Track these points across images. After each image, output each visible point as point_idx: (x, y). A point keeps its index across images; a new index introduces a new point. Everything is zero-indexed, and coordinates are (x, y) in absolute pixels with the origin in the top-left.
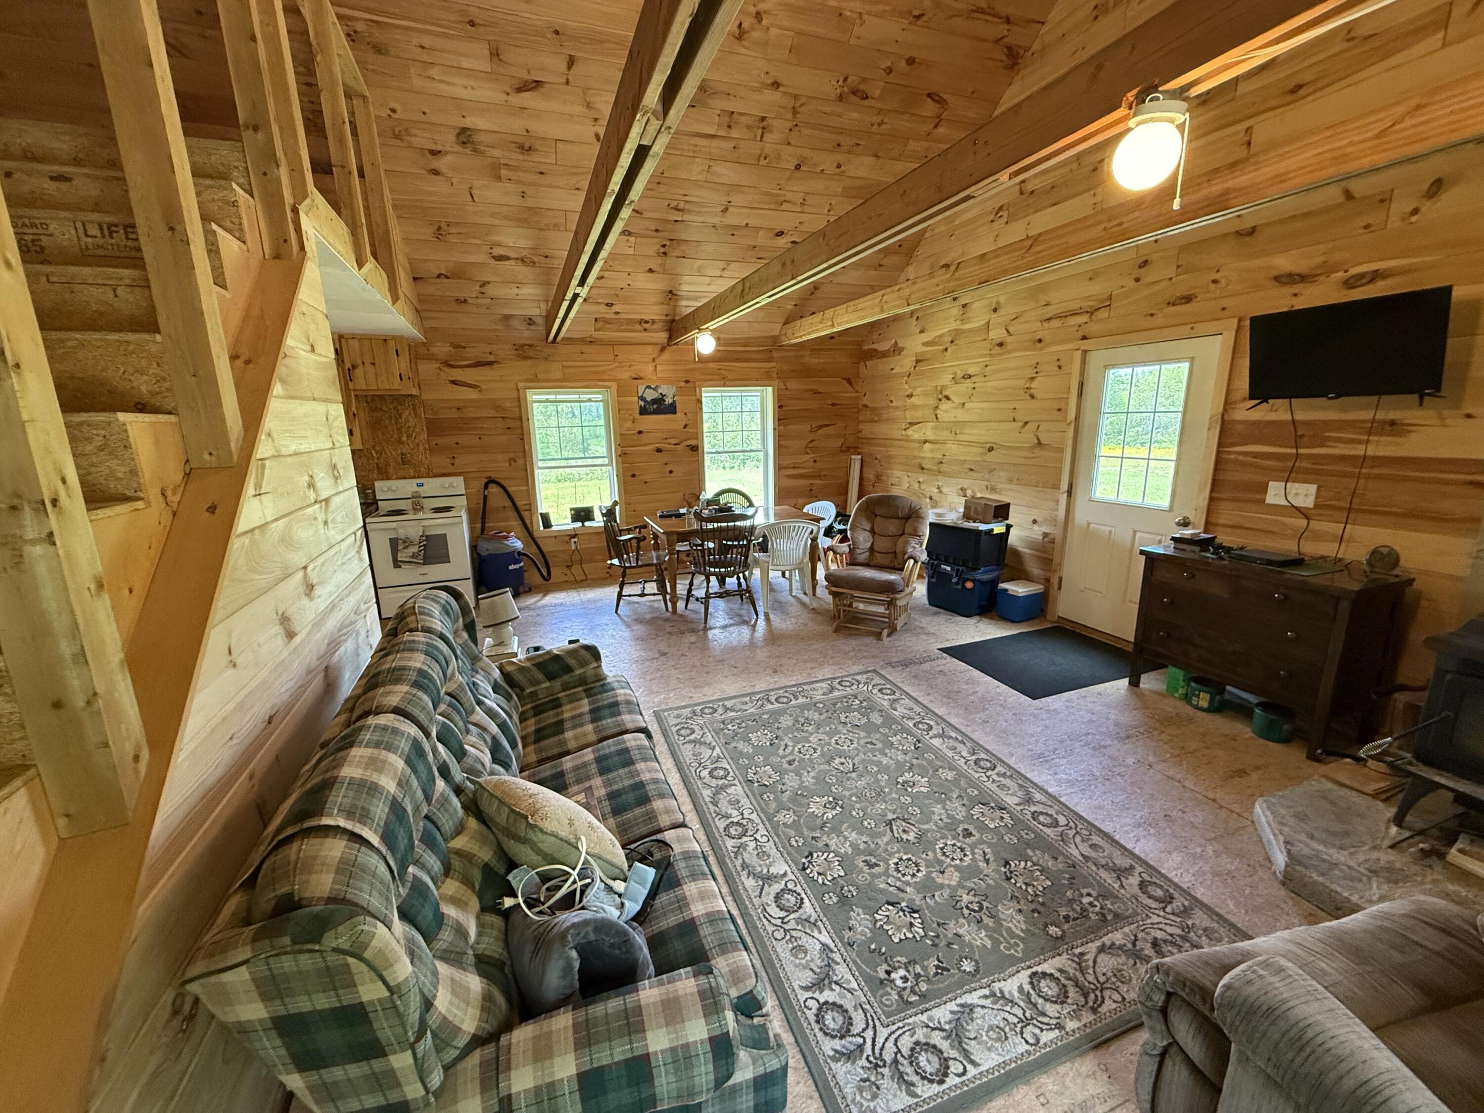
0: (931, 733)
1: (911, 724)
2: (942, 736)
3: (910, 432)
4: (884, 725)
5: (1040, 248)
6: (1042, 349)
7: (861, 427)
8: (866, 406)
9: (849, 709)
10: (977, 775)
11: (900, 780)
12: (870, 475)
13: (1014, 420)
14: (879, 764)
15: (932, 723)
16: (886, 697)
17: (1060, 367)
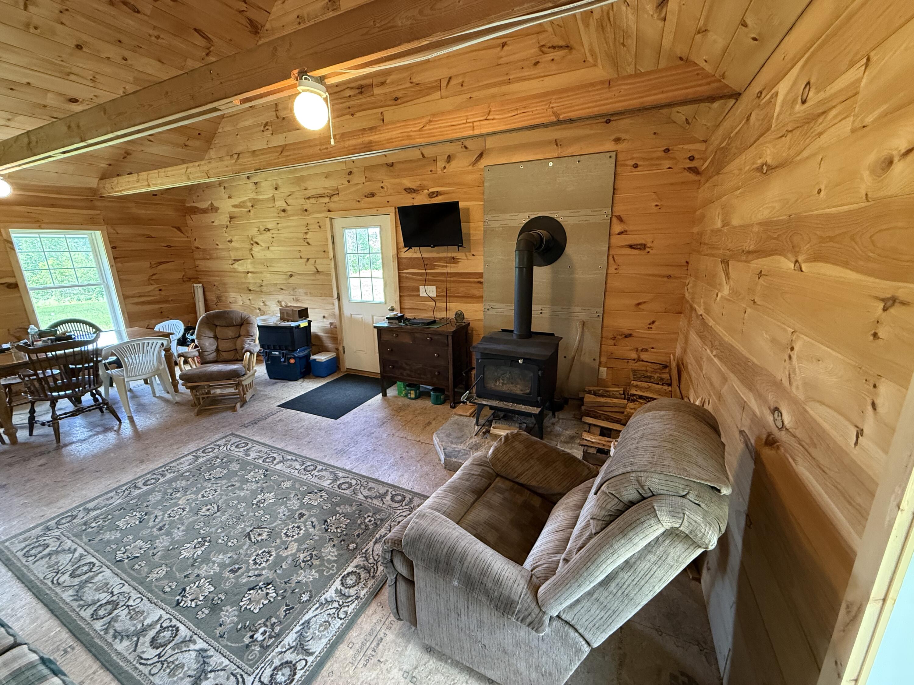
0: (275, 462)
1: (260, 461)
2: (283, 461)
3: (236, 266)
4: (241, 469)
5: (288, 153)
6: (308, 215)
7: (197, 263)
8: (197, 248)
9: (213, 467)
10: (305, 477)
11: (255, 502)
12: (212, 297)
13: (301, 258)
14: (238, 498)
15: (275, 455)
16: (241, 449)
17: (320, 227)
